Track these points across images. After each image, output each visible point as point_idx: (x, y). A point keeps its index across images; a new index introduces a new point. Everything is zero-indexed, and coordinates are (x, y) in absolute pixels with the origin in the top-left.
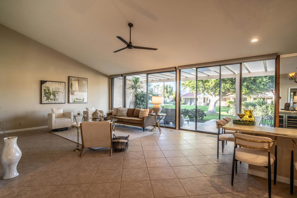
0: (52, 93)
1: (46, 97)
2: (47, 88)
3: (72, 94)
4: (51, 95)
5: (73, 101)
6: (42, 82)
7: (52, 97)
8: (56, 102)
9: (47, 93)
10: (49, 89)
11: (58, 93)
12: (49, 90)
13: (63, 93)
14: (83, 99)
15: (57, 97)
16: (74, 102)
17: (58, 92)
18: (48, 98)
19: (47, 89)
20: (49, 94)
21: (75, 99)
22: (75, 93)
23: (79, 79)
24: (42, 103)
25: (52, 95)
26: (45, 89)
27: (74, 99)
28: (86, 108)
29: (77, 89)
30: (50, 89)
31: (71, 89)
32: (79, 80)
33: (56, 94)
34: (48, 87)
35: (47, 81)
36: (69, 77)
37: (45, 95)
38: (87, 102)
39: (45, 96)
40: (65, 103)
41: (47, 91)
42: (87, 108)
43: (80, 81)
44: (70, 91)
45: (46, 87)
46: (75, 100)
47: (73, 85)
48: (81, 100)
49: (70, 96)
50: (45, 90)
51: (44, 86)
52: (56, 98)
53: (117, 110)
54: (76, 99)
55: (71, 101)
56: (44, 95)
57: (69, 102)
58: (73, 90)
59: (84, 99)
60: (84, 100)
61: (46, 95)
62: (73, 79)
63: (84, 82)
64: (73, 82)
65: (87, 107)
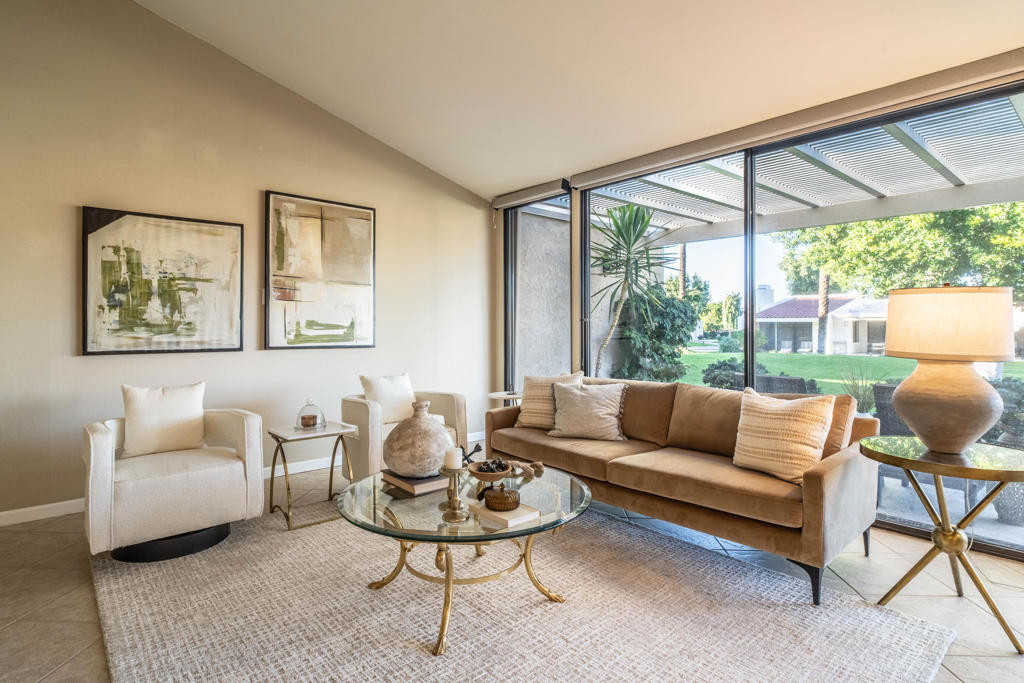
0: (155, 284)
1: (115, 315)
2: (123, 253)
3: (287, 295)
4: (149, 296)
5: (292, 337)
6: (93, 219)
7: (155, 310)
8: (185, 342)
9: (122, 288)
10: (139, 265)
11: (194, 290)
12: (134, 267)
13: (227, 288)
14: (348, 324)
15: (191, 312)
16: (298, 345)
17: (198, 285)
18: (131, 319)
19: (123, 260)
20: (136, 291)
21: (303, 324)
22: (304, 290)
23: (324, 211)
24: (89, 350)
25: (155, 302)
26: (112, 263)
27: (298, 324)
28: (362, 378)
29: (317, 265)
30: (144, 261)
31: (280, 267)
32: (327, 214)
33: (185, 297)
34: (129, 251)
35: (121, 214)
36: (268, 194)
37: (110, 296)
38: (370, 343)
39: (112, 307)
40: (241, 349)
41: (124, 274)
42: (365, 382)
43: (332, 219)
44: (272, 279)
45: (116, 250)
46: (305, 331)
47: (291, 244)
48: (341, 332)
49: (276, 307)
50: (108, 267)
51: (102, 242)
52: (187, 320)
53: (548, 392)
54: (311, 324)
55: (277, 337)
56: (104, 302)
57: (265, 344)
58: (292, 271)
59: (357, 327)
60: (358, 331)
61: (118, 296)
62: (291, 207)
63: (358, 228)
64: (291, 225)
65: (366, 376)
